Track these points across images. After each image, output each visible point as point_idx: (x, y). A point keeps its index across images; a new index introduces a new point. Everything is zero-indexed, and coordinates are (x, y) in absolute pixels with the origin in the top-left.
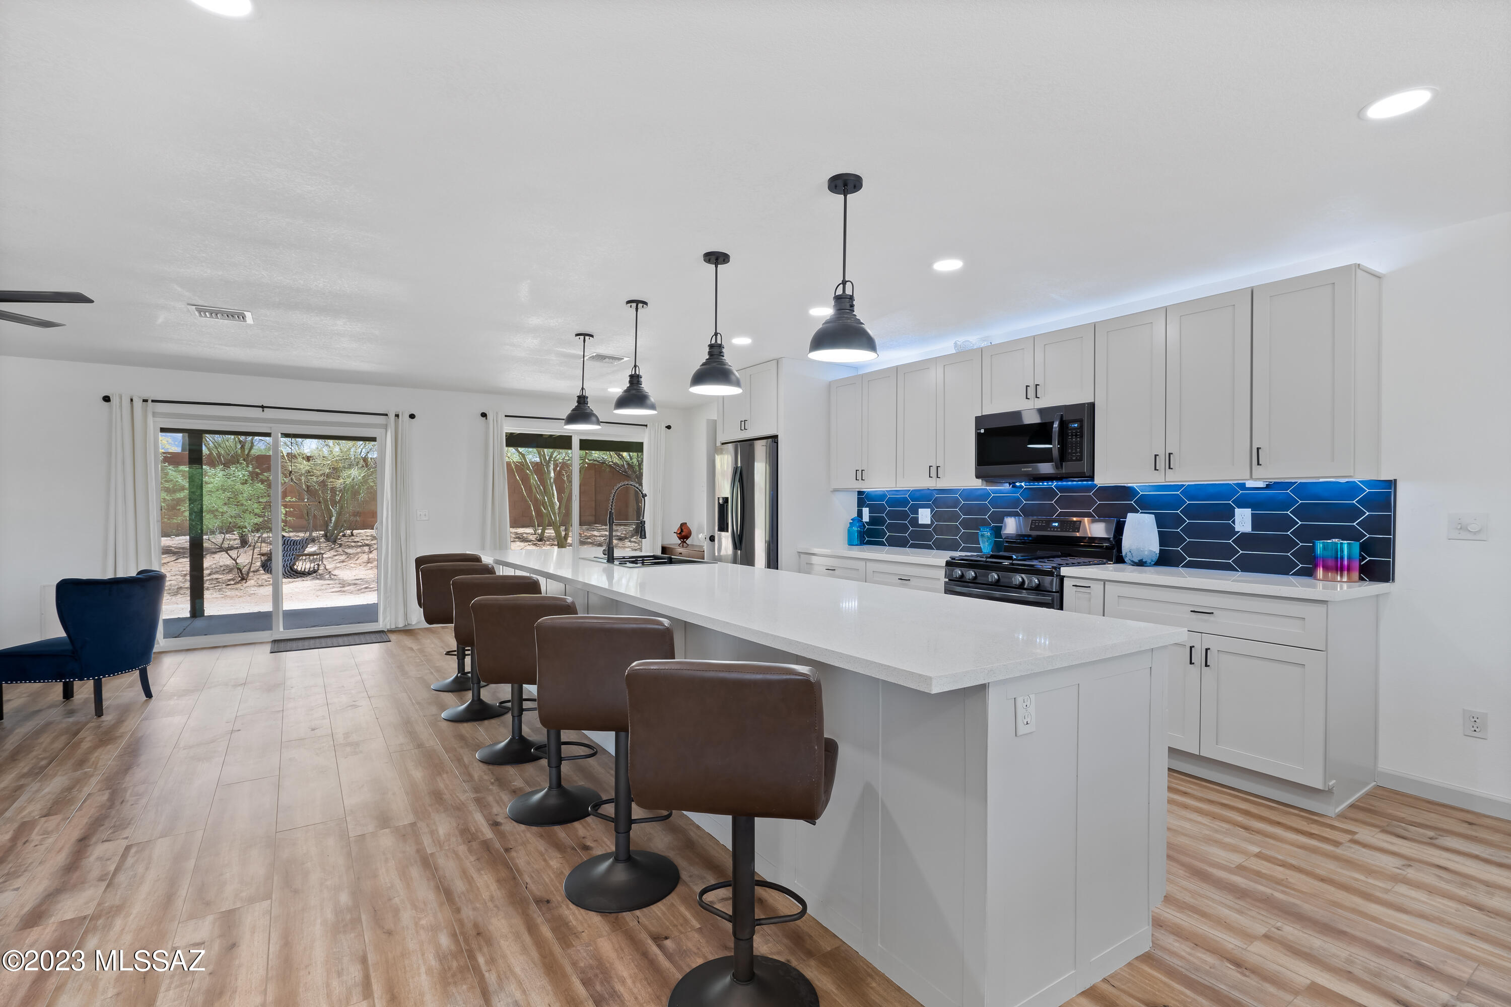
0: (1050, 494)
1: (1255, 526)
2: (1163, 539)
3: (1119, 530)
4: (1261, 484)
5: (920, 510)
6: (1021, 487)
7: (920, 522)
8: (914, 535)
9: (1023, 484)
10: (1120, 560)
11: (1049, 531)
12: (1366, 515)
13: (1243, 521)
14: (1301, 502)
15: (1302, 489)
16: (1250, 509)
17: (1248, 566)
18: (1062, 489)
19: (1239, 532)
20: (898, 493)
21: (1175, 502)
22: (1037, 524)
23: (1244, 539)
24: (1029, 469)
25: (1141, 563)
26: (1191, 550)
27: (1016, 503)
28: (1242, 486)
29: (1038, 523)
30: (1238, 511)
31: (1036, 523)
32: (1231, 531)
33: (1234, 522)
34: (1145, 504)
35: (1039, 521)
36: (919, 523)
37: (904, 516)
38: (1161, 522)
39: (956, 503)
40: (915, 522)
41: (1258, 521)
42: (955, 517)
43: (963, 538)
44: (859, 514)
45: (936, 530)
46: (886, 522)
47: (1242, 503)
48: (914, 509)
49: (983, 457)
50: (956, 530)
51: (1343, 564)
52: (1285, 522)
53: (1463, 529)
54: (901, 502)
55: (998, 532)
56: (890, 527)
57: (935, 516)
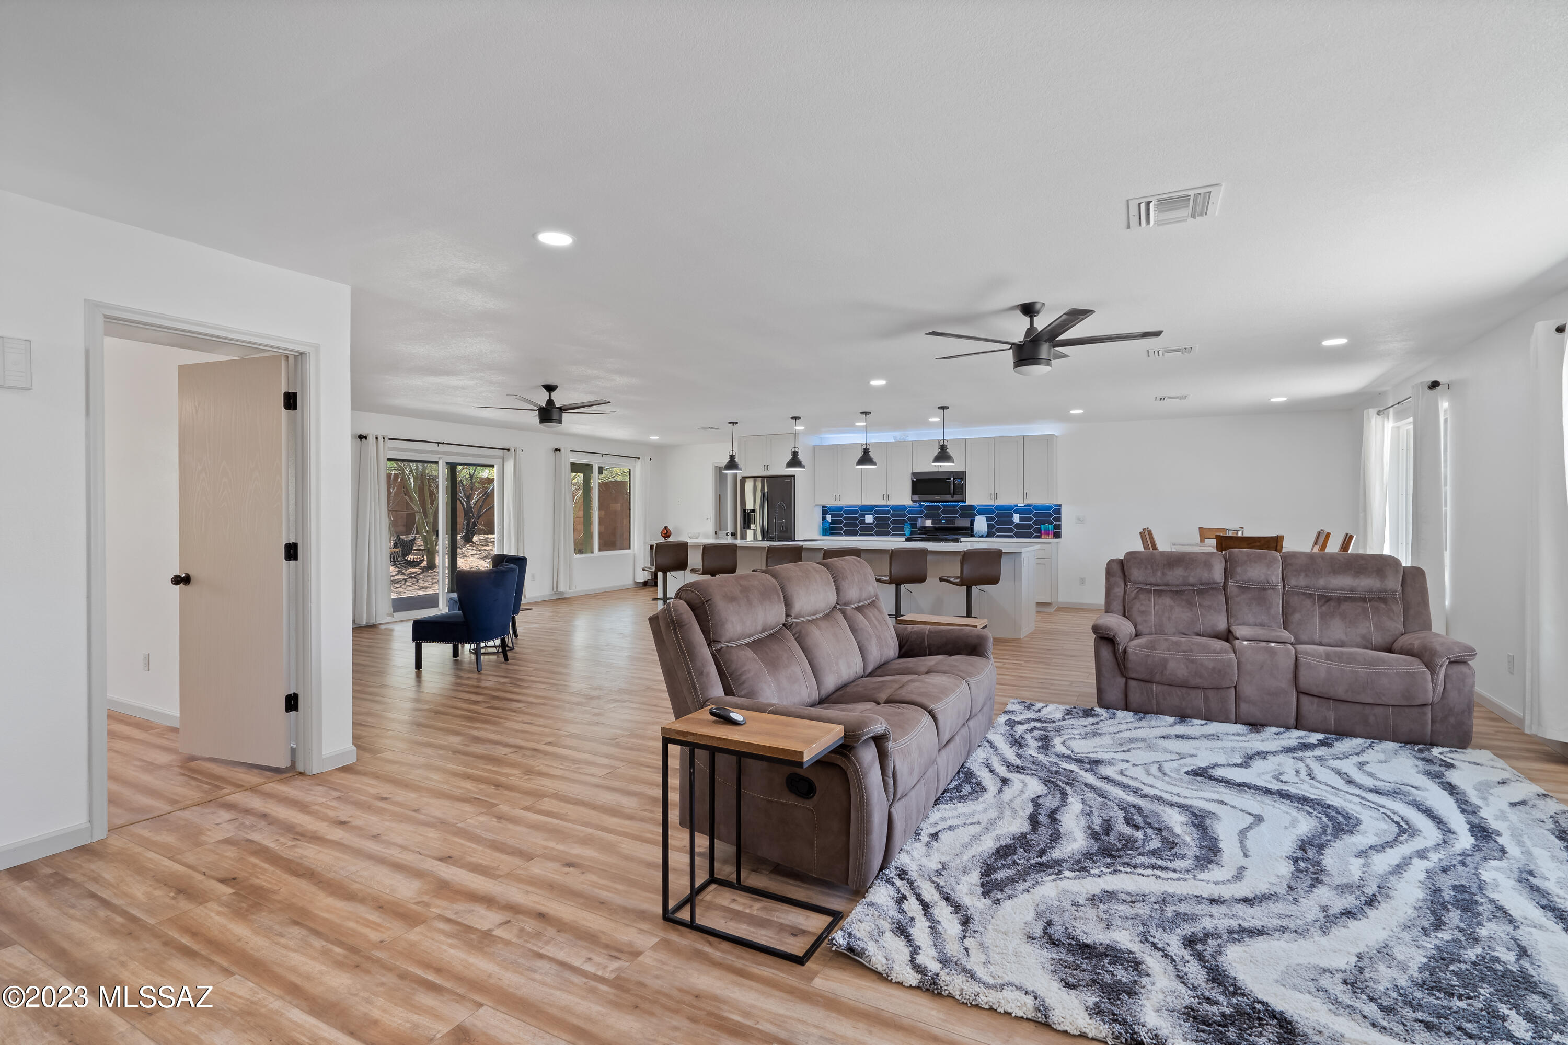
0: (938, 508)
1: (1020, 521)
2: (989, 526)
3: (972, 523)
4: (1022, 505)
5: (866, 516)
6: (924, 505)
7: (866, 522)
8: (861, 529)
9: (919, 504)
10: (972, 536)
11: (941, 524)
12: (1053, 516)
13: (1016, 519)
14: (1035, 512)
15: (1036, 507)
16: (1019, 514)
17: (1019, 535)
19: (1015, 523)
20: (851, 507)
21: (992, 512)
22: (934, 522)
23: (1017, 526)
24: (942, 498)
25: (982, 536)
26: (998, 530)
27: (922, 512)
28: (1016, 506)
30: (1015, 515)
32: (1012, 522)
33: (1013, 519)
34: (981, 512)
37: (856, 519)
38: (988, 519)
39: (888, 512)
40: (863, 522)
41: (1021, 519)
42: (888, 519)
43: (893, 529)
44: (824, 518)
45: (877, 526)
46: (841, 522)
47: (1016, 512)
48: (863, 516)
49: (915, 491)
50: (888, 526)
51: (1046, 533)
52: (1030, 519)
53: (1080, 520)
54: (856, 512)
55: (914, 526)
56: (845, 525)
57: (875, 519)
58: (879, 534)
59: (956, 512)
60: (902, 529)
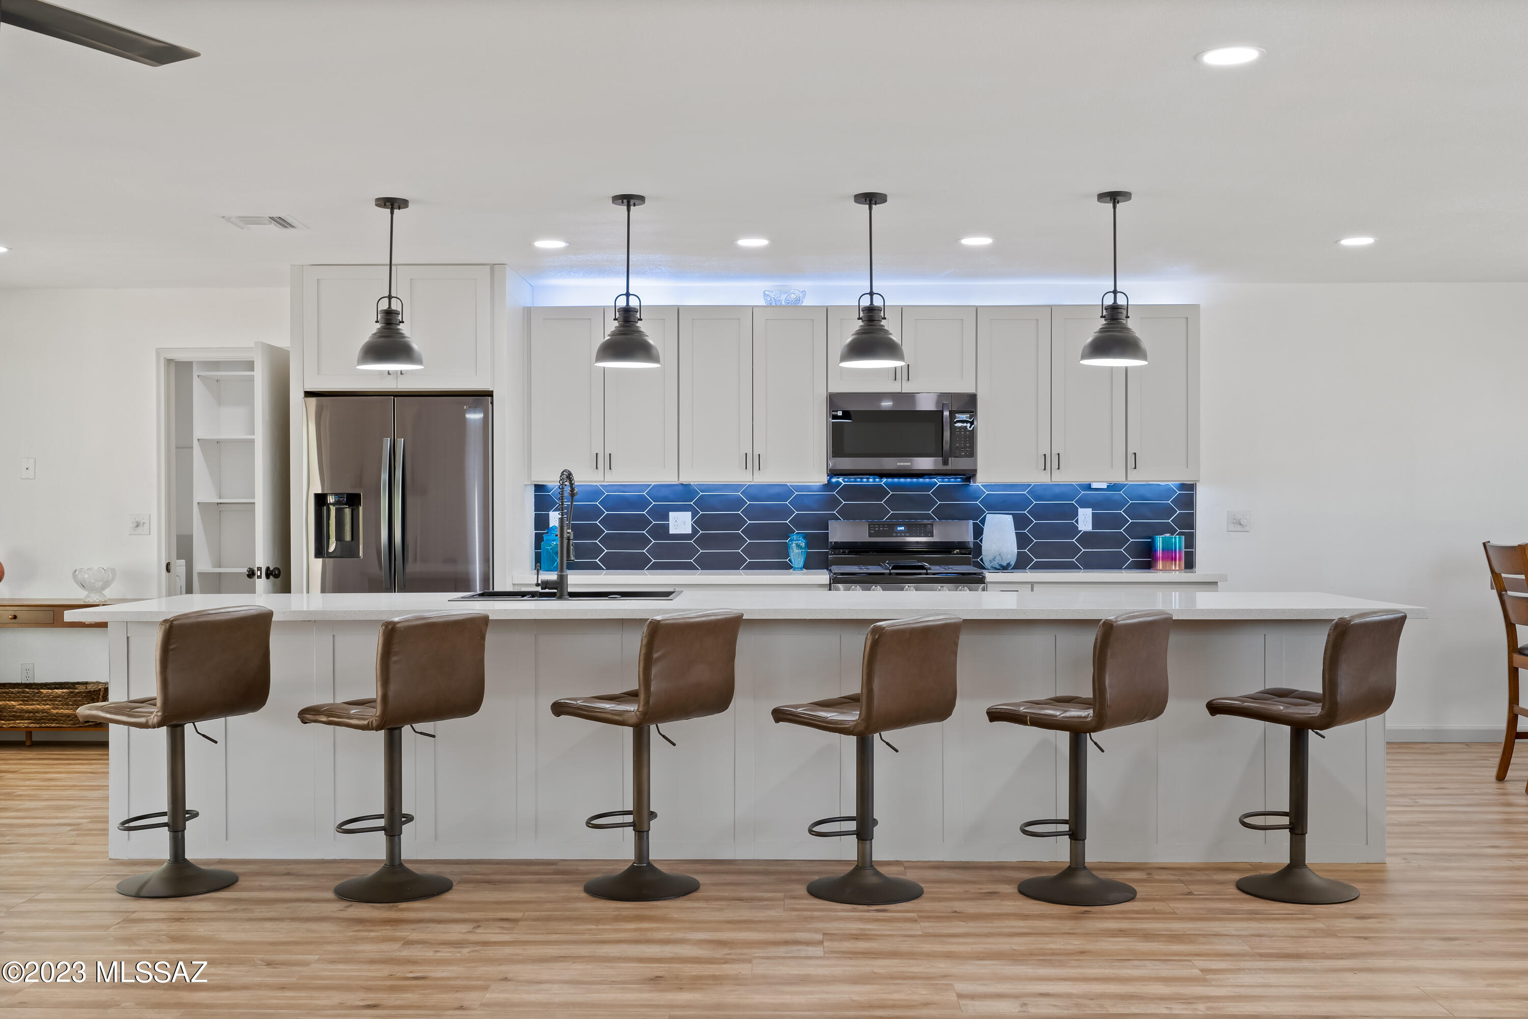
0: (879, 492)
1: (1094, 526)
2: (1022, 541)
3: (978, 532)
4: (1104, 486)
5: (671, 514)
6: (839, 484)
7: (672, 531)
8: (660, 550)
9: (840, 480)
11: (894, 537)
12: (1178, 513)
13: (1085, 520)
14: (1131, 502)
15: (1138, 491)
16: (1091, 509)
17: (1090, 564)
18: (893, 487)
19: (1081, 531)
20: (625, 489)
21: (1022, 502)
22: (877, 529)
23: (1087, 539)
24: (908, 464)
25: (1004, 568)
26: (1043, 550)
27: (833, 502)
28: (1088, 487)
29: (879, 528)
30: (1081, 511)
31: (875, 528)
32: (1074, 530)
33: (1077, 521)
34: (999, 505)
35: (879, 525)
36: (670, 533)
37: (642, 522)
38: (1020, 522)
39: (738, 503)
40: (662, 531)
41: (1097, 520)
42: (738, 522)
43: (749, 551)
44: (541, 523)
45: (704, 541)
46: (596, 532)
47: (1085, 504)
48: (663, 514)
49: (838, 446)
50: (738, 540)
51: (1170, 556)
52: (1120, 521)
53: (1238, 523)
54: (641, 503)
55: (812, 541)
56: (607, 540)
57: (699, 523)
58: (708, 564)
59: (928, 502)
60: (784, 551)
